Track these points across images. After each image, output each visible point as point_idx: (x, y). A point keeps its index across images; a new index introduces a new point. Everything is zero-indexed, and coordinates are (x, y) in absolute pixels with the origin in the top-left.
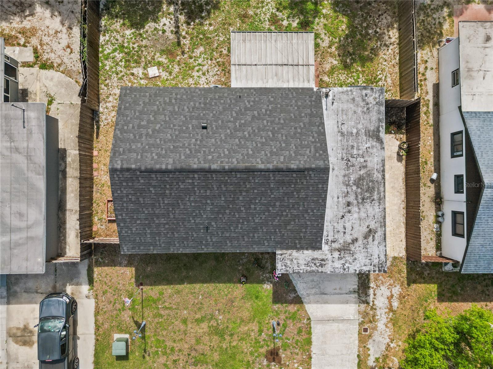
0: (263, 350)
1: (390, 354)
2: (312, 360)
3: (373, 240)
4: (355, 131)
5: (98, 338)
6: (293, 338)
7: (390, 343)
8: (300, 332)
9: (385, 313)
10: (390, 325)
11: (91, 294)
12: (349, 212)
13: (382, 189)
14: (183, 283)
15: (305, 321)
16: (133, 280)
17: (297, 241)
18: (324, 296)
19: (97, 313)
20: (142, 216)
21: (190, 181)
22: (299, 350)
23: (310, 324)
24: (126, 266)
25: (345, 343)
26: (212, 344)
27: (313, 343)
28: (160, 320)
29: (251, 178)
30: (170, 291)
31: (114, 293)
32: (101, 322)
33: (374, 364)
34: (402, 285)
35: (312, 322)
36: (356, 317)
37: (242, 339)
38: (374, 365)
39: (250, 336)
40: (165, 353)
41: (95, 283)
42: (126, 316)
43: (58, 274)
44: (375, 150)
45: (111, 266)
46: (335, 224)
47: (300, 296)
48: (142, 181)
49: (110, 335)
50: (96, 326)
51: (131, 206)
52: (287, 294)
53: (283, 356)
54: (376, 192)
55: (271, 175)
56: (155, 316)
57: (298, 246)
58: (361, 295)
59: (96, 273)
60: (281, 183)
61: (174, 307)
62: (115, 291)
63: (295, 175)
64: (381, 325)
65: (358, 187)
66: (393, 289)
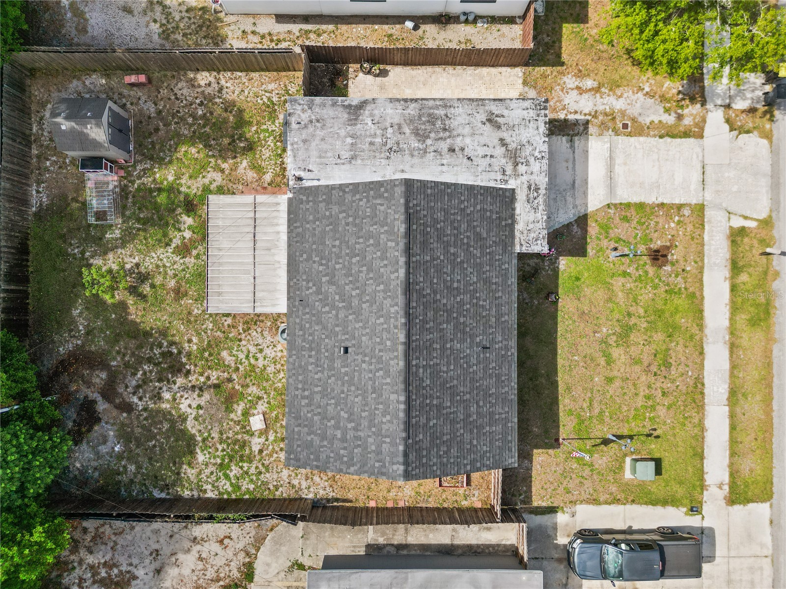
0: (651, 270)
1: (659, 92)
2: (665, 202)
3: (503, 116)
4: (349, 140)
5: (630, 500)
6: (635, 228)
7: (645, 92)
8: (626, 219)
9: (602, 98)
10: (618, 92)
11: (569, 510)
12: (462, 149)
13: (431, 103)
14: (557, 382)
15: (611, 211)
16: (551, 451)
17: (503, 223)
18: (576, 185)
19: (595, 502)
20: (467, 437)
21: (421, 370)
22: (651, 220)
23: (615, 205)
24: (531, 462)
25: (643, 156)
26: (642, 343)
27: (643, 200)
28: (607, 414)
29: (418, 287)
30: (567, 401)
31: (568, 479)
32: (608, 496)
33: (673, 115)
34: (562, 73)
35: (613, 202)
36: (606, 139)
37: (635, 301)
38: (675, 115)
39: (631, 289)
40: (653, 408)
41: (555, 505)
42: (600, 462)
43: (541, 556)
44: (376, 112)
45: (531, 482)
46: (480, 169)
47: (576, 218)
48: (421, 436)
49: (627, 484)
50: (614, 503)
51: (454, 451)
52: (574, 237)
53: (659, 242)
54: (436, 112)
55: (414, 259)
56: (602, 421)
57: (510, 221)
58: (577, 132)
59: (540, 502)
60: (425, 244)
61: (589, 395)
62: (565, 477)
63: (415, 227)
64: (619, 105)
65: (428, 137)
66: (569, 86)
